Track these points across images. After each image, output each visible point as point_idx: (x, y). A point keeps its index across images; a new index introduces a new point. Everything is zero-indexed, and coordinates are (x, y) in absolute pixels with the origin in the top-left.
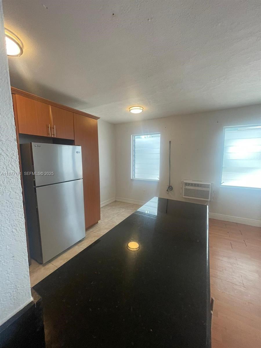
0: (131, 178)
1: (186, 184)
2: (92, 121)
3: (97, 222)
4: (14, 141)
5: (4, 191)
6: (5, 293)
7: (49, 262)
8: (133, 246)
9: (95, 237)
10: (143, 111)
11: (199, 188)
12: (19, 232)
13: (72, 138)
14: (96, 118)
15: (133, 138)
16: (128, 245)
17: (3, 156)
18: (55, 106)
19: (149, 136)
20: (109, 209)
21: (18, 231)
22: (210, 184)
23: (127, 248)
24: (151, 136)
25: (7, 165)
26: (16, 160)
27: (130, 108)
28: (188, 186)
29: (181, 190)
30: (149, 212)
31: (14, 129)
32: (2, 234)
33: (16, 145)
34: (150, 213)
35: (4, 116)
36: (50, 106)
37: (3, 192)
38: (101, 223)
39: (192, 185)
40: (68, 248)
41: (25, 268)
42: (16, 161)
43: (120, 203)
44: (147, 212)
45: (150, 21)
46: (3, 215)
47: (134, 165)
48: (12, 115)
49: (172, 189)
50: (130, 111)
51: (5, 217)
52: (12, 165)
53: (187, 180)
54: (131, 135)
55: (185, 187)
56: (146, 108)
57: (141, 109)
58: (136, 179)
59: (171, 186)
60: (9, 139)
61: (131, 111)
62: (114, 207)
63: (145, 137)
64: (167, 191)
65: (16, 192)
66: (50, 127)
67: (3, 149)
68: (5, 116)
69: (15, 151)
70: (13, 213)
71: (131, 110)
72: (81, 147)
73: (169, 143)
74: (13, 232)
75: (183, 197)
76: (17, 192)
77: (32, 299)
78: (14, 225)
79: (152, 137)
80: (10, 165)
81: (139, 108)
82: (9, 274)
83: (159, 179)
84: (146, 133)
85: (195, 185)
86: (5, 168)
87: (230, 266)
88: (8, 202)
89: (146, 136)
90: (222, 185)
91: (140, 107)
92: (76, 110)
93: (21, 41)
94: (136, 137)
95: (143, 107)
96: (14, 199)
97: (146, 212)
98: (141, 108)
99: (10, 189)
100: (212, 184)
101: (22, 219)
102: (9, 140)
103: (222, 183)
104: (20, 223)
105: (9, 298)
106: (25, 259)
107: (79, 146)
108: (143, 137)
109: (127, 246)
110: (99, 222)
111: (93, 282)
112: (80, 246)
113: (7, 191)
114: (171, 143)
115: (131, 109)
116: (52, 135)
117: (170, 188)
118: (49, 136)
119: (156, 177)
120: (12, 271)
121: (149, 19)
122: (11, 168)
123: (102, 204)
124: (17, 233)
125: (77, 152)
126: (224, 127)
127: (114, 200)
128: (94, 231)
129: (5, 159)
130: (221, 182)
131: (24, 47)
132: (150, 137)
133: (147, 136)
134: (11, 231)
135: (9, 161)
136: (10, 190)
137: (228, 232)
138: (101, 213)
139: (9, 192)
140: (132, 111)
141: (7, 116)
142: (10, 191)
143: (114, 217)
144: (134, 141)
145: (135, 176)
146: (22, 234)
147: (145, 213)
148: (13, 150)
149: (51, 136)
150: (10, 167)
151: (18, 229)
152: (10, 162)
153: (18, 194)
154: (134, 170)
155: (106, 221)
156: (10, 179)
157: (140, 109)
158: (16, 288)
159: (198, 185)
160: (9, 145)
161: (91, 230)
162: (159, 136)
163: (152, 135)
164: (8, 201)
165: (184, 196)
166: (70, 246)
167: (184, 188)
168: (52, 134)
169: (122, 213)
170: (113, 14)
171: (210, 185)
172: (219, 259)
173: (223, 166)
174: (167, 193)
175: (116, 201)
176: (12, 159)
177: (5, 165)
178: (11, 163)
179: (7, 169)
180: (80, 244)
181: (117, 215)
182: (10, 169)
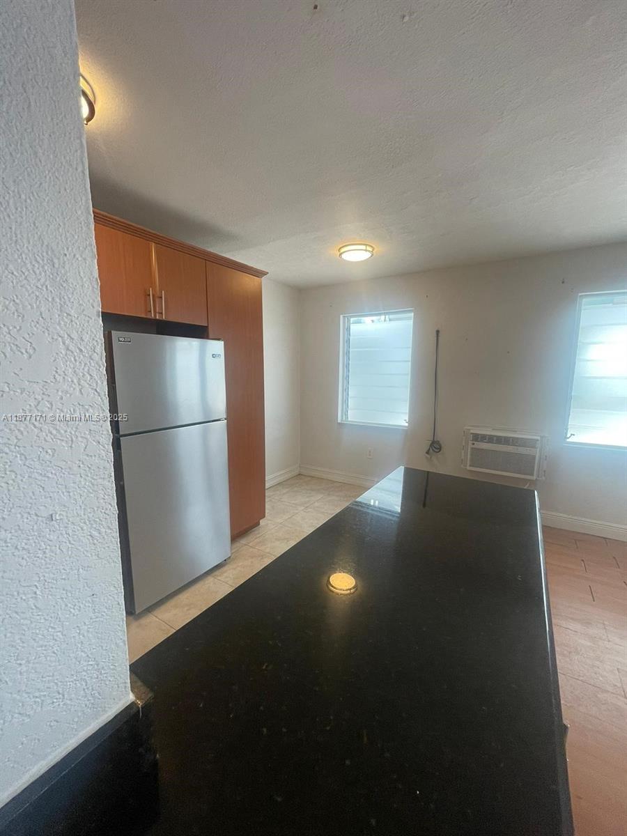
0: (339, 421)
1: (477, 438)
2: (248, 281)
3: (258, 524)
4: (97, 318)
5: (74, 439)
6: (75, 680)
7: (150, 612)
8: (342, 582)
9: (252, 558)
10: (372, 255)
11: (510, 449)
12: (106, 537)
13: (201, 322)
14: (259, 274)
15: (344, 322)
16: (328, 581)
17: (72, 352)
18: (166, 244)
19: (383, 317)
20: (284, 494)
21: (104, 534)
22: (539, 438)
23: (328, 587)
24: (387, 317)
25: (81, 374)
26: (100, 362)
27: (340, 248)
28: (482, 441)
29: (463, 454)
30: (379, 502)
31: (96, 286)
32: (69, 541)
33: (99, 327)
34: (381, 506)
35: (74, 255)
36: (153, 244)
37: (72, 441)
38: (267, 525)
39: (491, 439)
40: (192, 581)
41: (118, 623)
42: (100, 367)
43: (309, 478)
44: (374, 502)
45: (407, 19)
46: (71, 494)
47: (346, 390)
48: (93, 252)
49: (440, 449)
50: (341, 254)
51: (75, 500)
52: (90, 375)
53: (478, 427)
54: (341, 316)
55: (474, 444)
56: (380, 249)
57: (369, 251)
58: (352, 422)
59: (438, 442)
60: (84, 313)
61: (343, 256)
62: (296, 489)
63: (373, 321)
64: (427, 453)
65: (99, 443)
66: (153, 296)
67: (73, 337)
68: (77, 256)
69: (99, 340)
70: (93, 490)
71: (344, 252)
72: (223, 342)
73: (435, 334)
74: (92, 536)
75: (468, 468)
76: (102, 440)
77: (131, 697)
78: (94, 521)
79: (390, 320)
80: (87, 375)
81: (364, 247)
82: (84, 636)
83: (407, 425)
84: (375, 311)
85: (499, 440)
86: (75, 381)
87: (589, 644)
88: (82, 466)
89: (374, 318)
90: (568, 440)
91: (366, 245)
92: (211, 253)
93: (90, 86)
94: (352, 319)
95: (373, 246)
96: (93, 458)
97: (372, 504)
98: (369, 248)
99: (87, 433)
100: (542, 437)
101: (112, 506)
102: (85, 315)
103: (568, 436)
104: (108, 517)
105: (82, 692)
106: (119, 604)
107: (219, 339)
108: (367, 320)
109: (326, 582)
110: (262, 522)
111: (266, 664)
112: (219, 578)
113: (80, 439)
114: (440, 335)
115: (342, 250)
116: (157, 315)
117: (435, 447)
118: (148, 317)
119: (401, 418)
120: (91, 630)
121: (404, 17)
122: (88, 384)
123: (271, 478)
124: (100, 540)
125: (214, 356)
126: (580, 294)
127: (296, 472)
128: (250, 544)
129: (75, 360)
130: (566, 434)
131: (96, 102)
132: (385, 320)
133: (378, 317)
134: (89, 534)
135: (85, 364)
136: (86, 436)
137: (583, 560)
138: (266, 500)
139: (85, 441)
140: (346, 257)
141: (81, 256)
142: (86, 438)
143: (297, 511)
144: (348, 329)
145: (347, 415)
146: (112, 542)
147: (370, 505)
148: (93, 339)
149: (155, 316)
150: (86, 381)
151: (103, 530)
152: (86, 369)
153: (104, 447)
154: (346, 401)
155: (279, 521)
156: (88, 410)
157: (366, 250)
158: (98, 670)
159: (506, 441)
160: (86, 324)
161: (243, 541)
162: (409, 318)
163: (391, 316)
164: (83, 463)
165: (470, 466)
166: (194, 578)
167: (470, 446)
168: (157, 311)
169: (316, 504)
170: (316, 7)
171: (538, 440)
172: (561, 626)
173: (573, 394)
174: (427, 457)
175: (299, 474)
176: (92, 361)
177: (77, 375)
178: (89, 370)
179: (79, 384)
180: (217, 573)
181: (303, 508)
182: (88, 386)
